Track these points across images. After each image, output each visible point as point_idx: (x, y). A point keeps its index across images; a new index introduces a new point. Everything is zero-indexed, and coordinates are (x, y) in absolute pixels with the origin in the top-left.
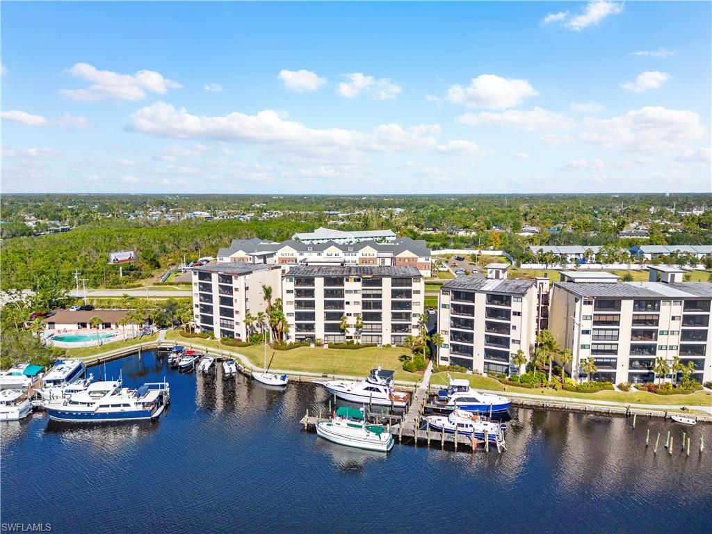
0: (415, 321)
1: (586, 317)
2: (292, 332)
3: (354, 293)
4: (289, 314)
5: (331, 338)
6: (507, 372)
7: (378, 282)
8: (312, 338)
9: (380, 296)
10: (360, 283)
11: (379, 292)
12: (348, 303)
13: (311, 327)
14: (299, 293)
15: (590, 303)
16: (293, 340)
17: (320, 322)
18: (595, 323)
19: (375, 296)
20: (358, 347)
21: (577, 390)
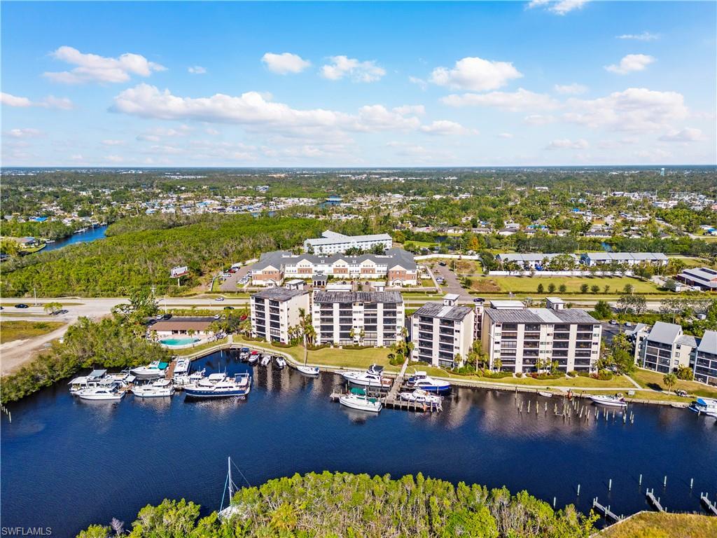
0: (398, 331)
1: (497, 334)
2: (319, 338)
3: (359, 313)
4: (316, 327)
5: (344, 342)
6: (452, 366)
7: (375, 306)
8: (332, 342)
9: (376, 315)
10: (363, 307)
11: (375, 313)
12: (355, 319)
13: (331, 335)
14: (323, 313)
15: (499, 326)
16: (319, 343)
17: (337, 331)
18: (503, 337)
19: (372, 315)
20: (362, 348)
21: (491, 377)
